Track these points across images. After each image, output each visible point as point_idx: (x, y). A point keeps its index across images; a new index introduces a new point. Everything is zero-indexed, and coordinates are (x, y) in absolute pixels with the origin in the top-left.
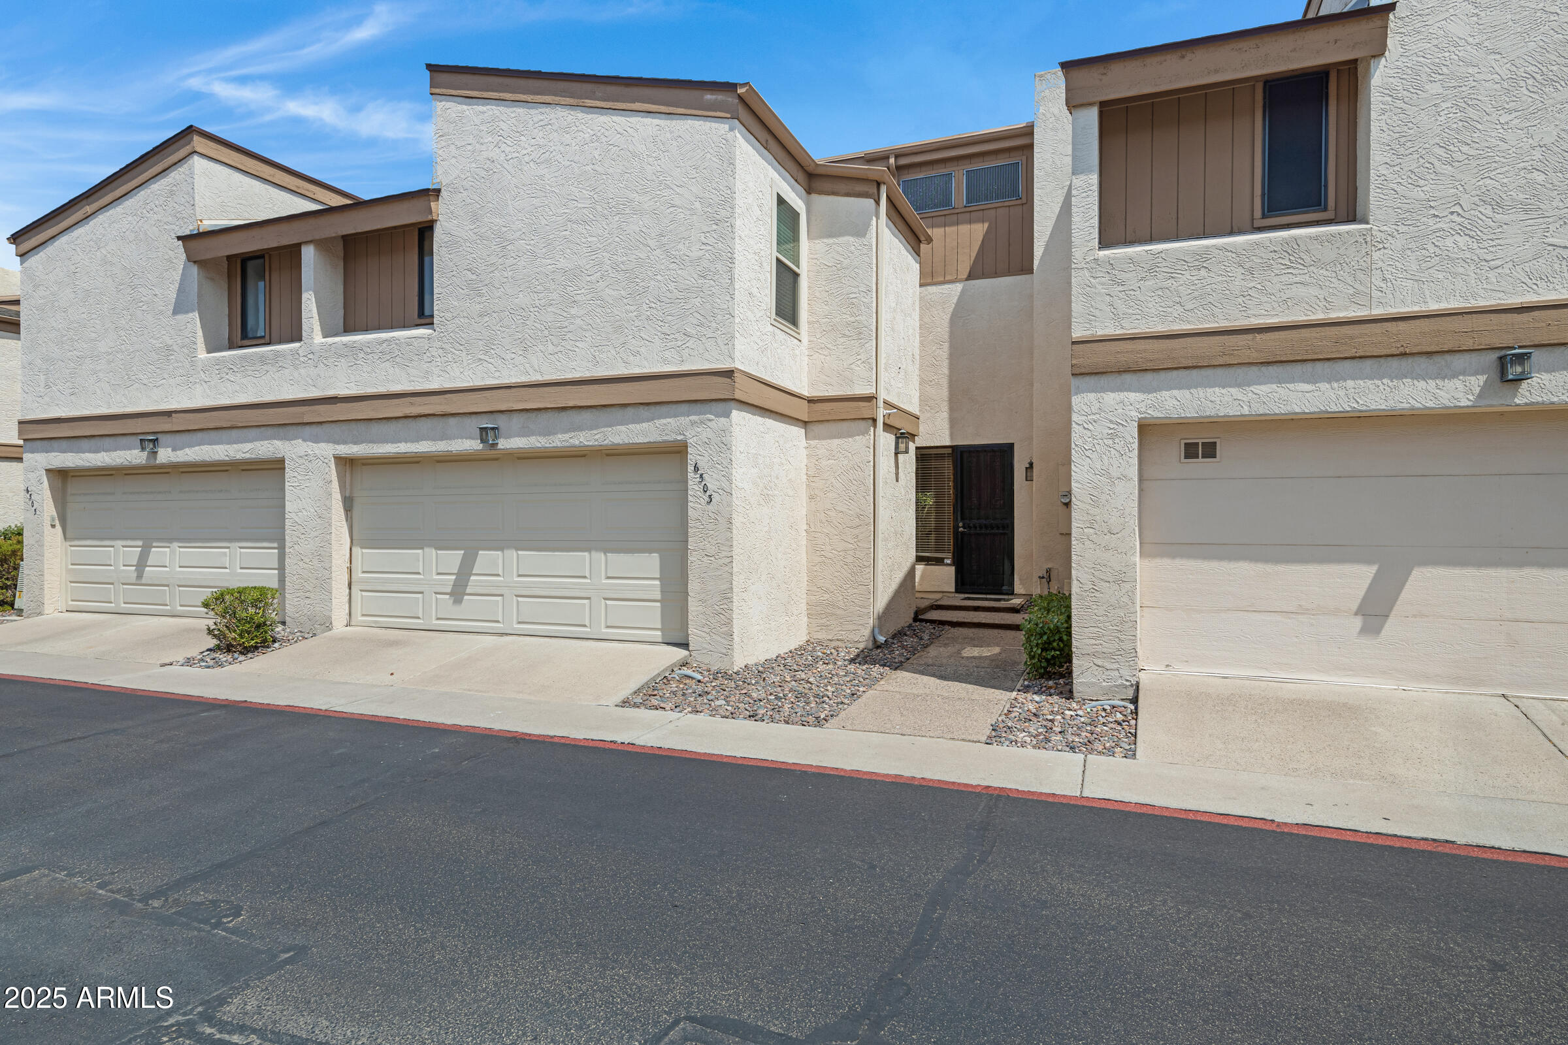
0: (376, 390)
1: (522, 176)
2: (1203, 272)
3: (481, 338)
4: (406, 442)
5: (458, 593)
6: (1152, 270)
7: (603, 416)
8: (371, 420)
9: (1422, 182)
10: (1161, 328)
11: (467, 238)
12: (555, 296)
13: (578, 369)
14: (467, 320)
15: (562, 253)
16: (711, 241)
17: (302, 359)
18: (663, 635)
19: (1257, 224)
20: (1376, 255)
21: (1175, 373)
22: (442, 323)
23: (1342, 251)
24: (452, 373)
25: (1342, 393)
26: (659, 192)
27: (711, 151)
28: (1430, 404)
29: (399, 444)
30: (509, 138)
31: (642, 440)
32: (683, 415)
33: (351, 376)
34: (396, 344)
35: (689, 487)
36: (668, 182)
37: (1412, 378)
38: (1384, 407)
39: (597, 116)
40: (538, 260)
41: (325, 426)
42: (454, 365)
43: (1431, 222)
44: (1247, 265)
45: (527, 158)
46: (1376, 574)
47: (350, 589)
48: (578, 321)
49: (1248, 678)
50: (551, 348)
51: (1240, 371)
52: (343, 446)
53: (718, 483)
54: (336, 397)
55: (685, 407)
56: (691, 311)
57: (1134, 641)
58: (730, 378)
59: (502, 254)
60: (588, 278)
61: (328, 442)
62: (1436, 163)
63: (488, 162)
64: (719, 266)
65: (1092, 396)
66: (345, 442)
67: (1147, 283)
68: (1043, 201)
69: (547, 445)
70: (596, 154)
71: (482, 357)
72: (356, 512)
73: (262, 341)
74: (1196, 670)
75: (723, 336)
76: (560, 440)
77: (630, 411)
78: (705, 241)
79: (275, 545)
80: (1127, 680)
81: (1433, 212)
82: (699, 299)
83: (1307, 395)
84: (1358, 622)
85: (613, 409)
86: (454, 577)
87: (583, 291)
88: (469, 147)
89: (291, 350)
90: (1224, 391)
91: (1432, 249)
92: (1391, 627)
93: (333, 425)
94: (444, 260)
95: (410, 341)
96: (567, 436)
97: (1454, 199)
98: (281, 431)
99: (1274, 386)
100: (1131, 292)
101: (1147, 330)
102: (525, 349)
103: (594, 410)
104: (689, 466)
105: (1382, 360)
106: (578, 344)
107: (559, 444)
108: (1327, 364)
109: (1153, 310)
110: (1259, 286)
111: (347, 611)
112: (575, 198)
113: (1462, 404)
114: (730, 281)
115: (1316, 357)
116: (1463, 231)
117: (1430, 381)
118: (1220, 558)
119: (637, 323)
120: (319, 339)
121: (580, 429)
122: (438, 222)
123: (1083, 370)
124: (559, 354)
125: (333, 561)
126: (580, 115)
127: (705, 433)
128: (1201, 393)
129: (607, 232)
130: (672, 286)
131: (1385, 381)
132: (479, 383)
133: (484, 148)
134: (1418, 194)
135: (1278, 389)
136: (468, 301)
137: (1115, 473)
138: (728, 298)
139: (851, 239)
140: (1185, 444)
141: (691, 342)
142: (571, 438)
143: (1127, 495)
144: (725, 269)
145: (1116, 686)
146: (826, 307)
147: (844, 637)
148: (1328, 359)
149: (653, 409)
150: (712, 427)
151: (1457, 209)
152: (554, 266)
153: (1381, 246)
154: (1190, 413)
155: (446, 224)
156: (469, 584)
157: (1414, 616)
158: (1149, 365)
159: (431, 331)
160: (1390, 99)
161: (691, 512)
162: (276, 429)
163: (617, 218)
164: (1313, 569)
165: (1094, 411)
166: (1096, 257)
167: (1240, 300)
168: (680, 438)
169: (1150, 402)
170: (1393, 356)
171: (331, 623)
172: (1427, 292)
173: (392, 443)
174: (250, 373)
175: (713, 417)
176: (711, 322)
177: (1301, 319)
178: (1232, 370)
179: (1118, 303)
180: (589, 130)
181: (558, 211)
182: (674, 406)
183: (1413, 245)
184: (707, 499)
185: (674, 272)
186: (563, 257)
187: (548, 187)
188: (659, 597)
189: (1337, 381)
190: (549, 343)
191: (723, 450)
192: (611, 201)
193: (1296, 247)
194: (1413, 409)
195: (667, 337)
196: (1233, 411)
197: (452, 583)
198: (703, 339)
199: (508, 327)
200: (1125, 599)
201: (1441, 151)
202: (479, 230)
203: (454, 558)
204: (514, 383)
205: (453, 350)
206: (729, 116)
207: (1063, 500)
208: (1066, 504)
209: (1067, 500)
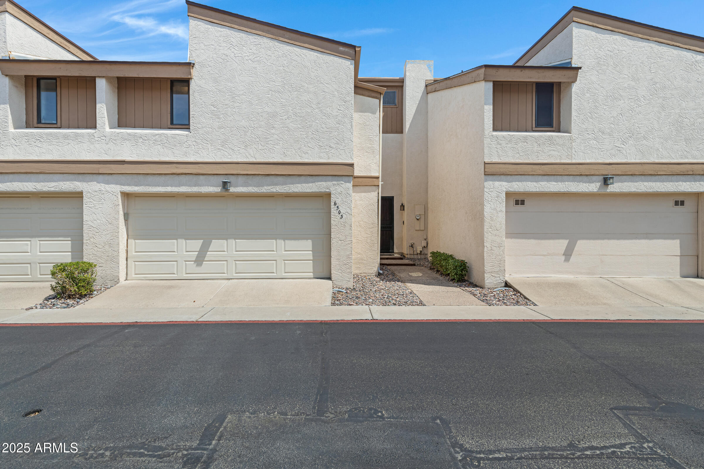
0: (152, 159)
1: (244, 66)
2: (525, 143)
3: (219, 138)
4: (172, 187)
5: (199, 260)
6: (510, 141)
7: (289, 179)
8: (148, 174)
9: (585, 123)
10: (513, 161)
11: (211, 90)
12: (263, 123)
13: (275, 157)
14: (211, 130)
15: (266, 104)
16: (342, 109)
17: (96, 139)
18: (314, 275)
19: (534, 129)
20: (573, 144)
21: (517, 176)
22: (195, 129)
23: (564, 141)
24: (202, 154)
25: (564, 186)
26: (317, 85)
27: (342, 71)
28: (587, 191)
29: (167, 187)
30: (236, 46)
31: (308, 191)
32: (329, 181)
33: (133, 150)
34: (165, 137)
35: (332, 212)
36: (321, 81)
37: (583, 183)
38: (575, 191)
39: (285, 46)
40: (253, 106)
41: (114, 176)
42: (203, 150)
43: (587, 135)
44: (538, 143)
45: (247, 58)
46: (568, 242)
47: (127, 261)
48: (276, 136)
49: (534, 277)
50: (260, 147)
51: (537, 177)
52: (127, 187)
53: (345, 210)
54: (124, 161)
55: (330, 178)
56: (333, 137)
57: (504, 267)
58: (352, 167)
59: (232, 100)
60: (281, 118)
61: (117, 184)
62: (589, 118)
63: (224, 55)
64: (346, 120)
65: (491, 182)
66: (129, 185)
67: (509, 145)
68: (409, 108)
69: (258, 191)
70: (285, 62)
71: (221, 148)
72: (130, 221)
73: (55, 126)
74: (518, 275)
75: (348, 149)
76: (265, 189)
77: (303, 178)
78: (340, 109)
79: (69, 239)
80: (502, 280)
81: (587, 132)
82: (337, 133)
83: (555, 186)
84: (563, 258)
85: (295, 177)
86: (197, 253)
87: (278, 123)
88: (212, 46)
89: (88, 134)
90: (532, 183)
91: (587, 144)
92: (573, 259)
93: (120, 175)
94: (196, 99)
95: (174, 136)
96: (269, 188)
97: (593, 129)
98: (80, 177)
99: (546, 182)
100: (504, 148)
101: (509, 161)
102: (246, 146)
103: (283, 176)
104: (332, 203)
105: (575, 176)
106: (275, 146)
107: (265, 191)
108: (561, 176)
109: (510, 155)
110: (542, 150)
111: (125, 273)
112: (274, 81)
113: (594, 191)
114: (351, 127)
115: (558, 174)
116: (595, 139)
117: (587, 184)
118: (525, 238)
119: (306, 140)
120: (107, 129)
121: (277, 184)
122: (193, 80)
123: (489, 173)
124: (265, 150)
125: (120, 247)
126: (277, 44)
127: (339, 189)
128: (525, 184)
129: (291, 98)
130: (324, 126)
131: (576, 183)
132: (218, 160)
133: (221, 48)
134: (584, 126)
135: (547, 184)
136: (212, 120)
137: (498, 209)
138: (350, 134)
139: (370, 114)
140: (516, 200)
141: (333, 151)
142: (271, 188)
143: (502, 217)
144: (349, 121)
145: (499, 283)
146: (360, 140)
147: (367, 272)
148: (561, 175)
149: (314, 178)
150: (343, 187)
151: (593, 132)
152: (262, 110)
153: (574, 141)
154: (522, 190)
155: (198, 81)
156: (207, 256)
157: (578, 255)
158: (510, 173)
159: (187, 133)
160: (577, 96)
161: (332, 222)
162: (76, 176)
163: (296, 93)
164: (552, 241)
165: (492, 188)
166: (492, 134)
167: (536, 154)
168: (327, 190)
169: (509, 186)
170: (578, 175)
171: (119, 279)
172: (586, 157)
173: (162, 186)
174: (55, 143)
175: (343, 183)
176: (342, 143)
177: (553, 161)
178: (534, 176)
179: (499, 151)
180: (281, 51)
181: (264, 85)
182: (325, 177)
183: (582, 142)
184: (340, 217)
185: (325, 120)
186: (267, 106)
187: (259, 73)
188: (312, 258)
189: (563, 182)
190: (260, 144)
191: (348, 197)
192: (293, 85)
193: (552, 138)
194: (582, 192)
195: (321, 147)
196: (534, 190)
197: (196, 256)
198: (339, 150)
199: (235, 135)
200: (502, 253)
201: (589, 114)
202: (218, 87)
203: (197, 244)
204: (240, 162)
205: (202, 143)
206: (351, 58)
207: (417, 218)
208: (418, 219)
209: (419, 218)
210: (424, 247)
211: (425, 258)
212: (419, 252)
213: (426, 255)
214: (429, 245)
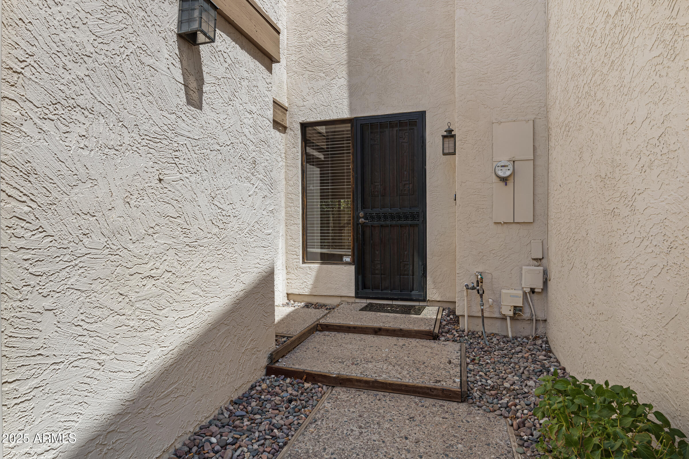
207: (501, 174)
208: (504, 180)
209: (508, 173)
210: (533, 291)
211: (536, 338)
212: (511, 313)
213: (541, 325)
214: (551, 285)
